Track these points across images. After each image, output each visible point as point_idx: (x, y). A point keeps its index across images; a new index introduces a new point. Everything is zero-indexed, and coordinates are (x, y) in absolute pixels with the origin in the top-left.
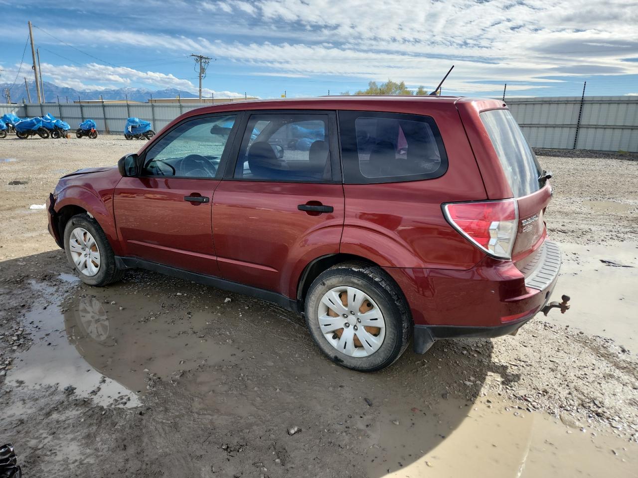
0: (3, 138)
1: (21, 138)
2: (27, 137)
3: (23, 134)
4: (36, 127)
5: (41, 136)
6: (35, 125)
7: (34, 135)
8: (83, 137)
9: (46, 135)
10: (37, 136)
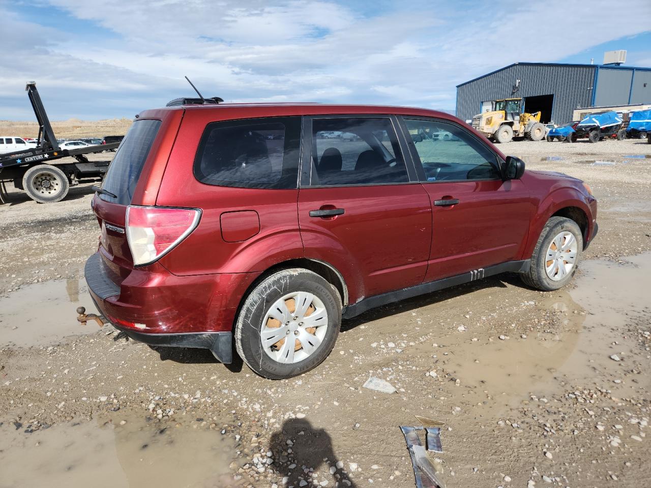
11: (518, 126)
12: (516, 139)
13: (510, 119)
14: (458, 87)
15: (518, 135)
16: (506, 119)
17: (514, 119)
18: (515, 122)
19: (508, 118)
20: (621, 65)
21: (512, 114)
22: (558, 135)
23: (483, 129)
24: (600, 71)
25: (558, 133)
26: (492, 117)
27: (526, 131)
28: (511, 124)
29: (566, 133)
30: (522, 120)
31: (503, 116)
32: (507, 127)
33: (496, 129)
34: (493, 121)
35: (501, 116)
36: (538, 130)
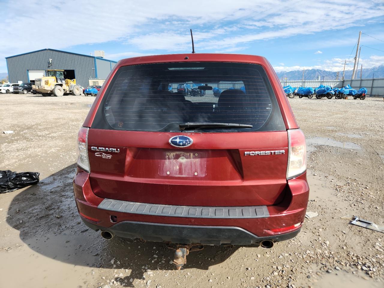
0: (311, 98)
1: (318, 98)
2: (321, 98)
3: (319, 96)
4: (326, 93)
5: (328, 98)
6: (326, 91)
7: (324, 97)
8: (357, 99)
9: (330, 97)
10: (326, 98)
11: (65, 87)
12: (65, 94)
13: (60, 82)
14: (7, 58)
15: (66, 92)
16: (57, 82)
17: (62, 82)
18: (63, 84)
19: (58, 81)
20: (103, 58)
21: (60, 79)
22: (90, 93)
23: (44, 87)
24: (97, 60)
25: (90, 92)
26: (48, 80)
27: (70, 90)
28: (61, 85)
29: (94, 92)
30: (67, 83)
31: (55, 80)
32: (59, 87)
33: (53, 88)
34: (49, 82)
35: (53, 80)
36: (77, 90)
